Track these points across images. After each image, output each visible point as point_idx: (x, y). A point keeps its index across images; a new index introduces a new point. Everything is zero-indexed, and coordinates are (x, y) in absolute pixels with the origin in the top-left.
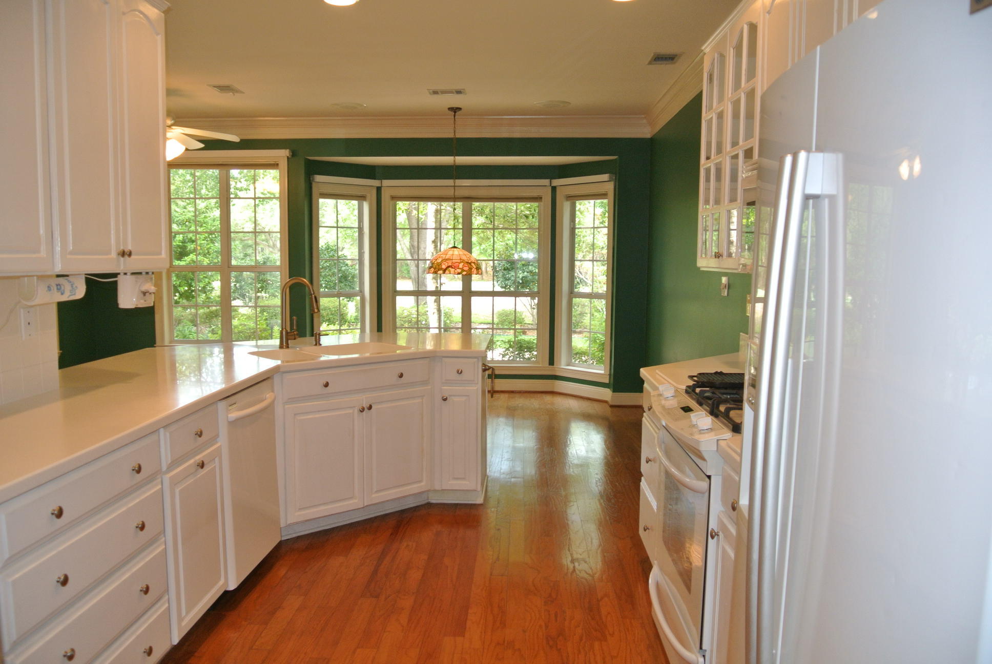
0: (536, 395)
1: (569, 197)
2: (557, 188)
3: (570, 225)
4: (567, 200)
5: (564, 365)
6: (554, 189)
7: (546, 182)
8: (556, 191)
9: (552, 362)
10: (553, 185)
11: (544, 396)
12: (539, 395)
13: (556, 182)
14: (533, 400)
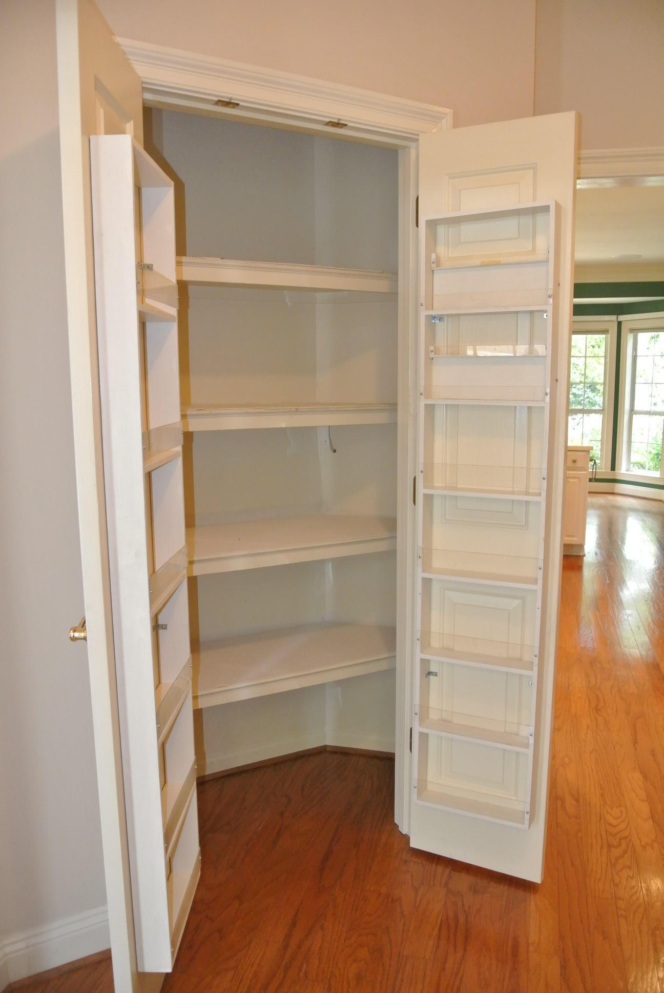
0: (600, 495)
1: (633, 330)
2: (623, 323)
3: (633, 352)
4: (631, 333)
5: (623, 469)
6: (620, 323)
7: (614, 317)
8: (621, 325)
9: (613, 468)
10: (619, 320)
11: (607, 496)
12: (602, 495)
13: (622, 318)
14: (598, 498)
